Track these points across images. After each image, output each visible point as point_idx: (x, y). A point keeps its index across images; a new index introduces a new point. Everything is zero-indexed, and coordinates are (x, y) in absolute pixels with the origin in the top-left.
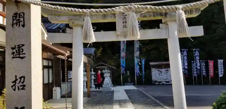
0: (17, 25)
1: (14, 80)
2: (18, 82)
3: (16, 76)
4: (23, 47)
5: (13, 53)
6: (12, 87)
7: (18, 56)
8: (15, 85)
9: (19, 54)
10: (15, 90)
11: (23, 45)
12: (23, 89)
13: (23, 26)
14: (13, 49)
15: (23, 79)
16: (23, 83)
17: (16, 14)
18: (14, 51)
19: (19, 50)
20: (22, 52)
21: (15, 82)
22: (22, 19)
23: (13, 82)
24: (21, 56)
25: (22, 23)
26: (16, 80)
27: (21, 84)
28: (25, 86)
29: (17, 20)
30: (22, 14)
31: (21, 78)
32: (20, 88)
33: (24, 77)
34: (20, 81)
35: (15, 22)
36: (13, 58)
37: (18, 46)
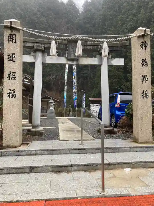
0: (11, 41)
2: (11, 75)
3: (10, 72)
4: (15, 55)
5: (9, 58)
6: (8, 77)
7: (11, 60)
10: (9, 79)
11: (15, 54)
12: (14, 79)
13: (15, 42)
14: (8, 55)
15: (14, 73)
17: (11, 35)
18: (9, 57)
19: (12, 56)
20: (14, 58)
22: (14, 38)
23: (8, 75)
24: (13, 60)
25: (14, 41)
26: (11, 74)
27: (13, 76)
28: (15, 77)
29: (11, 39)
30: (15, 35)
31: (13, 73)
32: (13, 78)
33: (15, 73)
34: (13, 75)
35: (10, 39)
36: (9, 61)
37: (12, 54)
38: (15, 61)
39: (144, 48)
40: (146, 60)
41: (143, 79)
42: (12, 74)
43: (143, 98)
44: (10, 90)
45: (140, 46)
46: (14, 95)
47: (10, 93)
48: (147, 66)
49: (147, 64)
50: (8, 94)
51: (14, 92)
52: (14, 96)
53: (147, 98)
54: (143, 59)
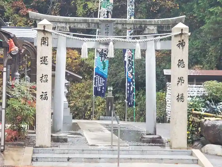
0: (44, 44)
2: (43, 78)
3: (43, 74)
4: (47, 58)
6: (40, 80)
7: (44, 63)
8: (42, 79)
9: (45, 62)
10: (42, 82)
11: (47, 57)
12: (46, 82)
13: (47, 45)
14: (41, 58)
15: (46, 76)
17: (44, 38)
18: (42, 60)
19: (45, 60)
20: (47, 60)
22: (46, 41)
23: (41, 78)
24: (46, 63)
25: (46, 44)
26: (43, 76)
27: (45, 79)
28: (47, 80)
29: (44, 42)
30: (47, 38)
31: (45, 76)
33: (47, 75)
35: (42, 42)
36: (41, 64)
37: (44, 57)
38: (47, 64)
39: (181, 47)
40: (182, 60)
41: (179, 81)
43: (178, 101)
44: (43, 93)
45: (177, 45)
46: (46, 97)
47: (42, 95)
48: (184, 67)
49: (184, 65)
51: (46, 94)
52: (46, 98)
54: (179, 60)
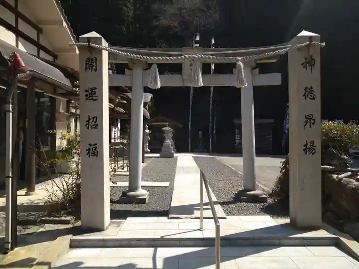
0: (90, 69)
1: (88, 119)
3: (89, 116)
4: (96, 90)
5: (86, 95)
6: (86, 125)
8: (88, 124)
9: (92, 97)
10: (88, 128)
11: (96, 88)
12: (95, 128)
13: (96, 70)
14: (86, 91)
16: (95, 122)
17: (89, 59)
18: (88, 93)
19: (92, 92)
20: (95, 94)
21: (88, 121)
22: (94, 64)
24: (94, 98)
25: (94, 68)
26: (90, 119)
27: (93, 123)
28: (97, 125)
29: (90, 65)
30: (94, 59)
31: (93, 118)
32: (93, 127)
33: (96, 118)
35: (88, 66)
36: (86, 99)
37: (91, 88)
38: (96, 100)
39: (309, 68)
40: (311, 88)
41: (306, 122)
42: (92, 120)
43: (306, 153)
44: (90, 145)
45: (302, 64)
46: (96, 152)
47: (89, 150)
48: (314, 98)
49: (314, 95)
50: (87, 150)
51: (96, 147)
52: (96, 154)
53: (313, 154)
54: (306, 88)
